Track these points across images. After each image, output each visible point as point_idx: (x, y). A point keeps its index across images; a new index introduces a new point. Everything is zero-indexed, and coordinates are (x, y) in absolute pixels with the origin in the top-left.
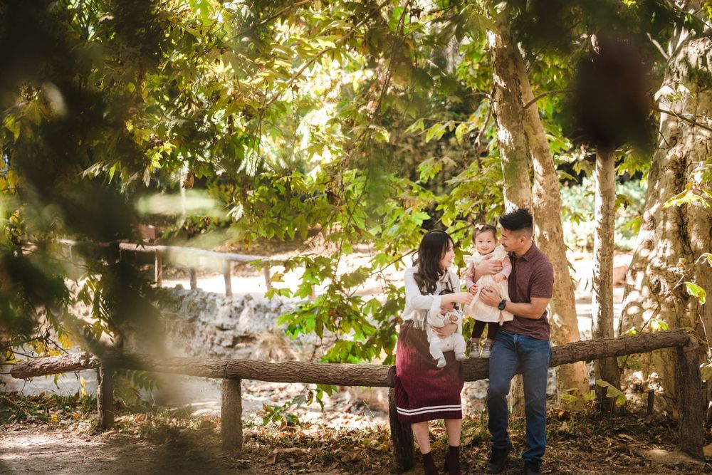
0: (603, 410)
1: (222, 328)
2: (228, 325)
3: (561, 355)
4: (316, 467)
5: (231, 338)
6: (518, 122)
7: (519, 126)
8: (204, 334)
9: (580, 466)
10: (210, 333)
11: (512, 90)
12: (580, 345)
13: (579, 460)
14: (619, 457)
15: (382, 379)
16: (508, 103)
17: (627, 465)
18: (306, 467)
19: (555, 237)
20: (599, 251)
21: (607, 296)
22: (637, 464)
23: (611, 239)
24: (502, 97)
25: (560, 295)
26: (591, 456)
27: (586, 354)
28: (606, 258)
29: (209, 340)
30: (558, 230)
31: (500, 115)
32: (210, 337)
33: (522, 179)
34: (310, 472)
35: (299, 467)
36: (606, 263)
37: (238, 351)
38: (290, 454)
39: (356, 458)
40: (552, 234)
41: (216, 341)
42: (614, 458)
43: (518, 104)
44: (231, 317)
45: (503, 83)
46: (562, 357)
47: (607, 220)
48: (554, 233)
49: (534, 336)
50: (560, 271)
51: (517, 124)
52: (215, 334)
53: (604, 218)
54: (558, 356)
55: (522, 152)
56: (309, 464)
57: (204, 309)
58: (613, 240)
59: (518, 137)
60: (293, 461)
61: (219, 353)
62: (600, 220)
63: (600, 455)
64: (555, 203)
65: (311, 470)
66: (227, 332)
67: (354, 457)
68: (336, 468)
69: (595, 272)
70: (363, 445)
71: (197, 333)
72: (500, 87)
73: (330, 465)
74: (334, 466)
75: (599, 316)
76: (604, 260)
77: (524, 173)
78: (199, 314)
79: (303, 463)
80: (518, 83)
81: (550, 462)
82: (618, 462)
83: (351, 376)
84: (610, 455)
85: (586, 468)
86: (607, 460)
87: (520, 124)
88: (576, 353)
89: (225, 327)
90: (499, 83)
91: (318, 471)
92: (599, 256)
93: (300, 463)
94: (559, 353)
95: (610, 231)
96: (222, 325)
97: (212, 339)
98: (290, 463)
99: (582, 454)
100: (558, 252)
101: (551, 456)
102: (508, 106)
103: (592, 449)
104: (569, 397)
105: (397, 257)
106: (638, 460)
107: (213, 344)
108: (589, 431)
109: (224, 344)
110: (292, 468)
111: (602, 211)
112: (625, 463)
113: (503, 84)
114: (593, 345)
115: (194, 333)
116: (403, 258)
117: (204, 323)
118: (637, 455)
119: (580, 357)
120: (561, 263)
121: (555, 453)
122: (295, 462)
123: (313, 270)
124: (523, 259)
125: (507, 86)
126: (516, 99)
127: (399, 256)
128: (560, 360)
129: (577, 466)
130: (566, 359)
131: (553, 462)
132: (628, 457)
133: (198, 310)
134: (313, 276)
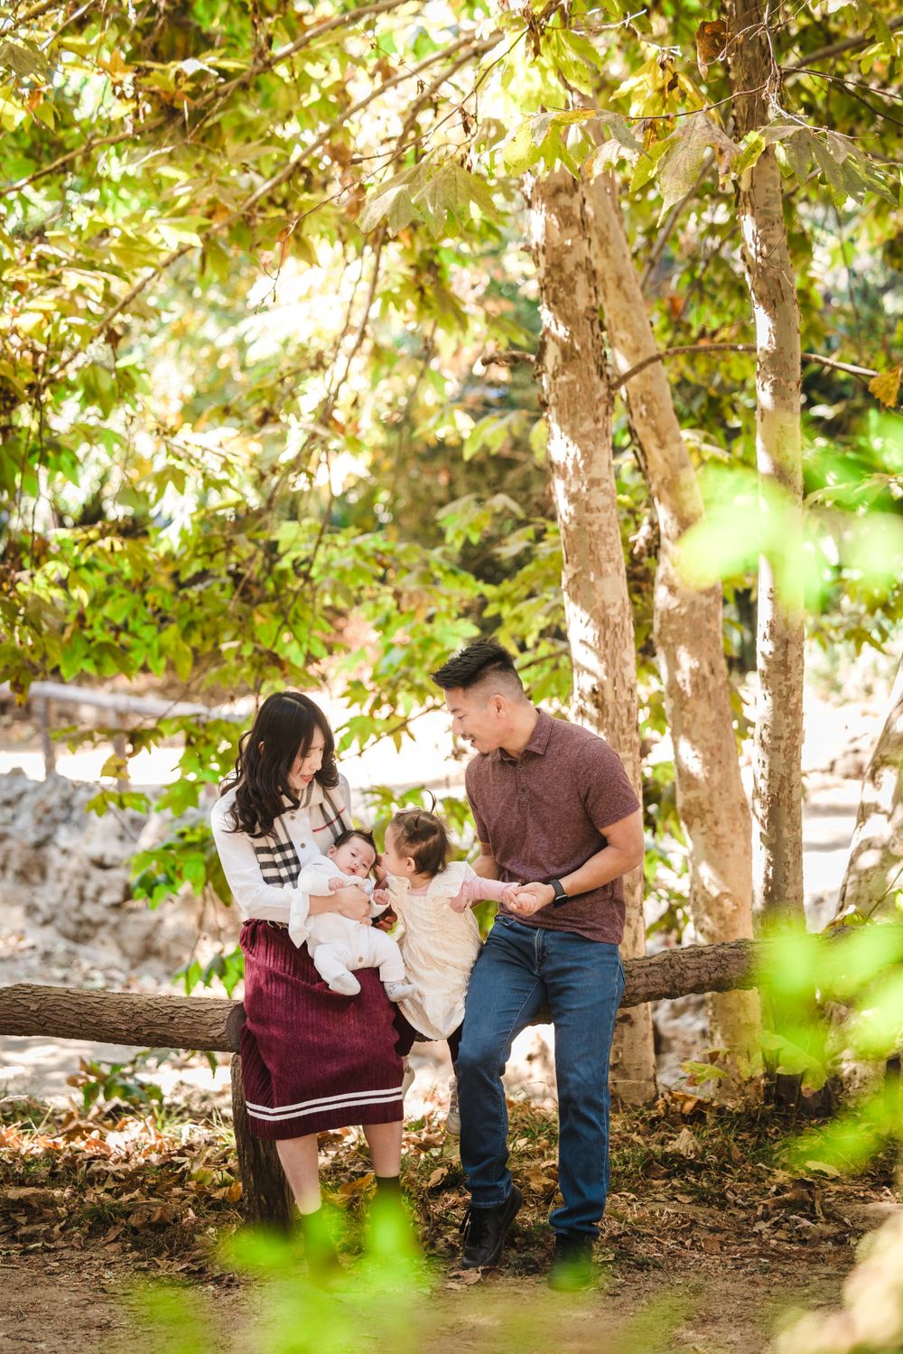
0: (780, 1101)
1: (101, 865)
2: (115, 858)
3: (643, 979)
4: (69, 1238)
5: (120, 886)
6: (597, 421)
7: (598, 430)
8: (65, 876)
9: (688, 1243)
10: (76, 874)
11: (584, 346)
12: (691, 955)
13: (689, 1230)
14: (787, 1221)
15: (214, 1033)
16: (573, 377)
17: (804, 1242)
18: (48, 1237)
19: (706, 687)
20: (765, 726)
21: (786, 834)
22: (827, 1239)
23: (794, 700)
24: (560, 360)
25: (716, 823)
26: (721, 1217)
27: (705, 978)
28: (783, 744)
29: (73, 892)
30: (713, 672)
31: (556, 404)
32: (77, 882)
33: (603, 554)
34: (55, 1250)
35: (32, 1238)
36: (782, 756)
37: (133, 917)
38: (22, 1204)
39: (161, 1218)
40: (700, 680)
41: (90, 892)
42: (776, 1223)
43: (596, 379)
44: (121, 838)
45: (562, 328)
46: (646, 985)
47: (785, 654)
48: (704, 678)
49: (587, 934)
50: (716, 768)
51: (593, 426)
52: (87, 877)
53: (777, 649)
54: (637, 982)
55: (605, 492)
56: (56, 1229)
57: (66, 821)
58: (800, 700)
59: (596, 456)
60: (23, 1220)
61: (95, 918)
62: (767, 653)
63: (743, 1215)
64: (707, 608)
65: (60, 1243)
66: (112, 874)
67: (158, 1215)
68: (115, 1241)
69: (758, 776)
70: (192, 1184)
71: (51, 873)
72: (554, 338)
73: (104, 1233)
74: (112, 1237)
75: (767, 880)
76: (778, 749)
77: (609, 540)
78: (56, 831)
79: (44, 1227)
80: (597, 329)
81: (616, 1233)
82: (781, 1234)
83: (150, 1024)
84: (766, 1217)
85: (701, 1250)
86: (755, 1230)
87: (600, 425)
88: (680, 975)
89: (108, 861)
90: (553, 329)
91: (73, 1248)
92: (767, 740)
93: (37, 1227)
94: (639, 976)
95: (792, 682)
96: (102, 857)
97: (81, 889)
98: (16, 1226)
99: (701, 1212)
100: (714, 722)
101: (621, 1219)
102: (573, 382)
103: (728, 1201)
104: (702, 1070)
105: (395, 723)
106: (831, 1229)
107: (82, 899)
108: (737, 1154)
109: (108, 898)
110: (14, 1239)
111: (772, 633)
112: (801, 1238)
113: (561, 332)
114: (723, 956)
115: (43, 875)
116: (410, 725)
117: (65, 852)
118: (831, 1217)
119: (690, 983)
120: (719, 749)
121: (633, 1214)
122: (27, 1224)
123: (203, 750)
124: (529, 755)
125: (571, 336)
126: (593, 368)
127: (401, 721)
128: (641, 991)
129: (682, 1243)
130: (656, 989)
131: (625, 1234)
132: (806, 1222)
133: (55, 822)
134: (202, 763)
